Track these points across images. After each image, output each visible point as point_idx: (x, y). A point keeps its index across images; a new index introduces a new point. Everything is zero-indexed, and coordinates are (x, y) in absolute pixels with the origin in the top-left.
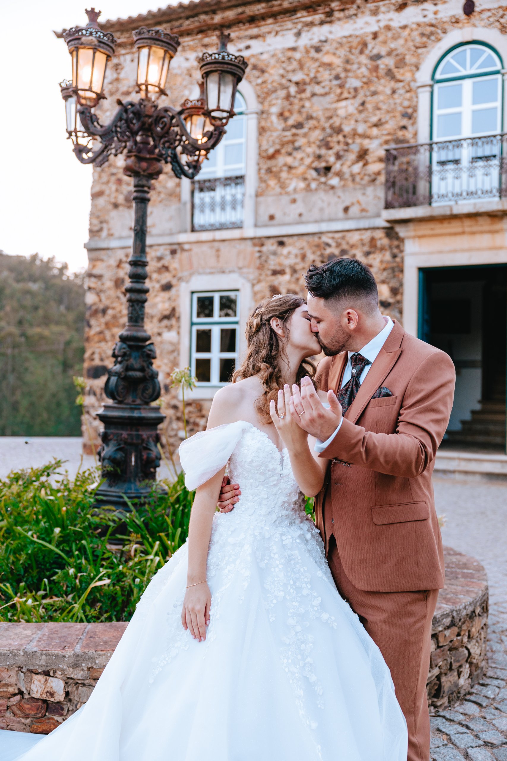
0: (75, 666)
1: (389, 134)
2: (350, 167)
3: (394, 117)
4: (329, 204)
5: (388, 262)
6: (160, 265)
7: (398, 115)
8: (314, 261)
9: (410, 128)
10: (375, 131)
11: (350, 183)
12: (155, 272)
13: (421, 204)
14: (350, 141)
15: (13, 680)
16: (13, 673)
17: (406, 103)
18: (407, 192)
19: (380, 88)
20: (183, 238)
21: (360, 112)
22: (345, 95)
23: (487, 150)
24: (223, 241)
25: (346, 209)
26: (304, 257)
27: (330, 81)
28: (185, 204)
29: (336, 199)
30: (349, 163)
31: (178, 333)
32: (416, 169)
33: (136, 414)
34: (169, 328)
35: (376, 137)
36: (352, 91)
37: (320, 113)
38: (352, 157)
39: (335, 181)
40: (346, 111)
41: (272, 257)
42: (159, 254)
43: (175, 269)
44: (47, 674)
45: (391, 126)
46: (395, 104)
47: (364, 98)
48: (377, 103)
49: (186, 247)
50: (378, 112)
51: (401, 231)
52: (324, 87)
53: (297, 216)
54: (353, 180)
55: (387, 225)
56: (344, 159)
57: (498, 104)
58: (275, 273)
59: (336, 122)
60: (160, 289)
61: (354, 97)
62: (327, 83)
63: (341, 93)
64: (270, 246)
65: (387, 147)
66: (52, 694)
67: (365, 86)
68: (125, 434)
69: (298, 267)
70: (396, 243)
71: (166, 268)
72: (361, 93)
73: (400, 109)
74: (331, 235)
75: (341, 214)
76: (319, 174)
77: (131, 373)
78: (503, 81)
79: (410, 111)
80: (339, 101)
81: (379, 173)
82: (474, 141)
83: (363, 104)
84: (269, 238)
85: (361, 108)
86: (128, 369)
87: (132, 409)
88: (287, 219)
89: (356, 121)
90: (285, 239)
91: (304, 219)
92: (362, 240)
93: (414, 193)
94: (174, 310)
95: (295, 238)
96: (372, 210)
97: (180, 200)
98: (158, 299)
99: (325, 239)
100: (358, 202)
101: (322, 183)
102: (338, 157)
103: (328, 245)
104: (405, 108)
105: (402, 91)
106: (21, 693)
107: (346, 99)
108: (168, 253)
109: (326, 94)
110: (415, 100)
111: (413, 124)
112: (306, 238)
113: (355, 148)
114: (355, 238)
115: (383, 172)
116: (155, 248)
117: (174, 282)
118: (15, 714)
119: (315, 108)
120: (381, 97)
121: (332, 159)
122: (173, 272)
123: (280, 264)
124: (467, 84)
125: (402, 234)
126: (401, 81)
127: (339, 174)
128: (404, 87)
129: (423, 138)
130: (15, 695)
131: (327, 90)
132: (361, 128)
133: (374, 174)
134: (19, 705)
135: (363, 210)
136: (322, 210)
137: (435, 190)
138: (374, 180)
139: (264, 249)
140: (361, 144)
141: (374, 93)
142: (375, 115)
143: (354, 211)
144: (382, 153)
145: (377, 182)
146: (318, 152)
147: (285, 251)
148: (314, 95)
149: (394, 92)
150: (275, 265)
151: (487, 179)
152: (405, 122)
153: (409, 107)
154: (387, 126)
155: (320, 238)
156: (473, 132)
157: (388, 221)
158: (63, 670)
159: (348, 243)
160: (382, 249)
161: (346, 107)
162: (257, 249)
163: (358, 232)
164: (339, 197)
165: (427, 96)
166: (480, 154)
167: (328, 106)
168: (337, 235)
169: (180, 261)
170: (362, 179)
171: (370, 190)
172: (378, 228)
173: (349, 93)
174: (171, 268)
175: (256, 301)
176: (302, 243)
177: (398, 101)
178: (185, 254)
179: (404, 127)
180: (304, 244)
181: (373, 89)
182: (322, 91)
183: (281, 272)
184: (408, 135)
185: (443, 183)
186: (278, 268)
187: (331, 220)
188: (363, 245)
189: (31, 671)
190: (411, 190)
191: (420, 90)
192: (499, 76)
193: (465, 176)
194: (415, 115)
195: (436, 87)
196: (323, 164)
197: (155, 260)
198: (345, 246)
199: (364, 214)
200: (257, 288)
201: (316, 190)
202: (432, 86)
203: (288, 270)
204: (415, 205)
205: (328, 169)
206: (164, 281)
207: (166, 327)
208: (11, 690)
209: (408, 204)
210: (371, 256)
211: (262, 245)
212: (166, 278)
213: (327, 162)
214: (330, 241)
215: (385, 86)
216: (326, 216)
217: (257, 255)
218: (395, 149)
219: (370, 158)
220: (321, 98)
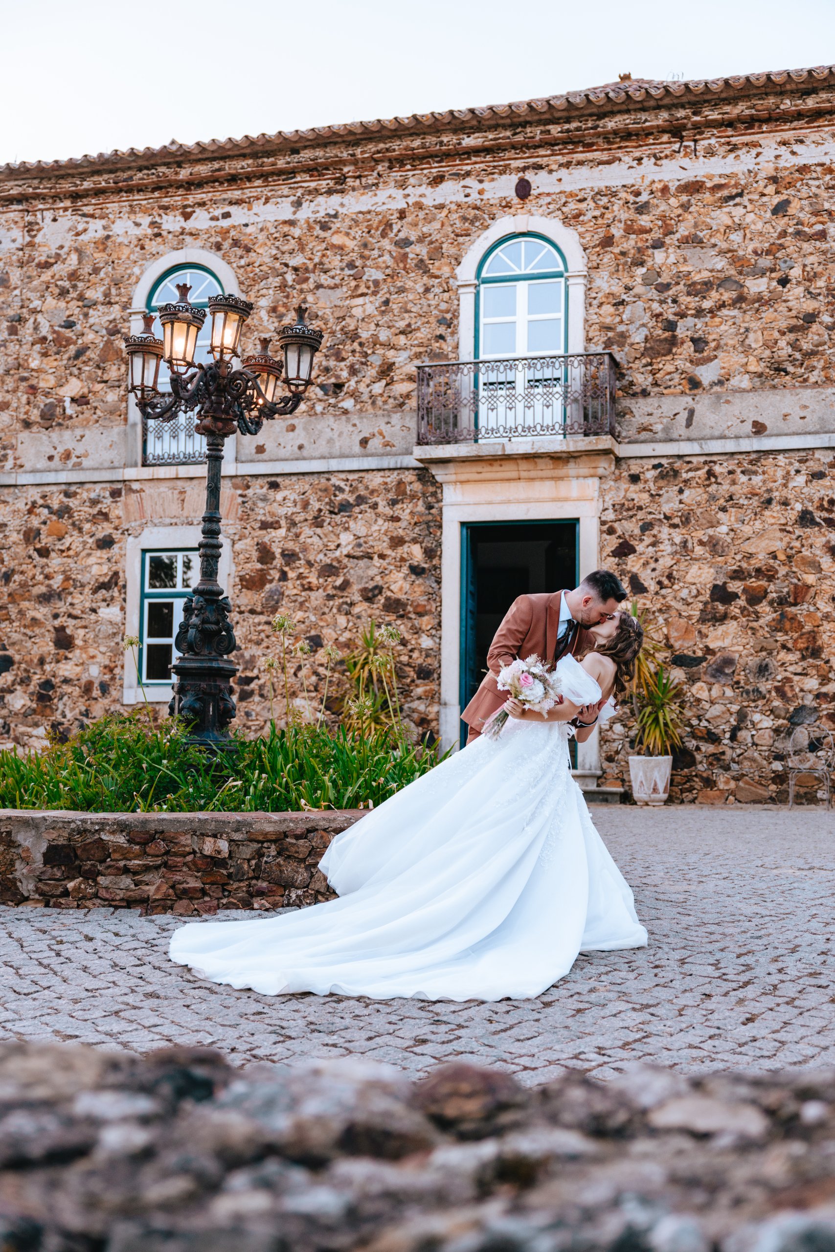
0: (237, 830)
1: (421, 345)
2: (368, 386)
3: (428, 322)
4: (340, 435)
5: (421, 515)
6: (95, 511)
7: (432, 320)
8: (320, 510)
9: (449, 339)
10: (402, 340)
11: (369, 407)
12: (88, 521)
13: (465, 439)
14: (369, 352)
15: (189, 842)
16: (188, 836)
17: (443, 306)
18: (446, 423)
19: (409, 284)
20: (130, 473)
21: (383, 313)
22: (363, 289)
23: (548, 373)
24: (192, 479)
25: (364, 442)
26: (306, 505)
27: (342, 269)
28: (134, 425)
29: (351, 429)
30: (367, 380)
31: (123, 609)
32: (457, 394)
33: (214, 664)
34: (109, 602)
35: (405, 349)
36: (371, 284)
37: (328, 311)
38: (372, 372)
39: (348, 404)
40: (364, 311)
41: (261, 504)
42: (93, 495)
43: (119, 518)
44: (215, 836)
45: (423, 334)
46: (429, 306)
47: (388, 296)
48: (406, 303)
49: (135, 486)
50: (406, 315)
51: (439, 474)
52: (333, 278)
53: (296, 448)
54: (374, 403)
55: (420, 465)
56: (360, 375)
57: (562, 315)
58: (265, 526)
59: (351, 324)
60: (94, 546)
61: (375, 293)
62: (338, 272)
63: (357, 287)
64: (258, 489)
65: (418, 363)
66: (219, 852)
67: (389, 280)
68: (204, 685)
69: (297, 519)
70: (431, 489)
71: (105, 516)
72: (384, 288)
73: (435, 312)
74: (343, 476)
75: (357, 449)
76: (326, 394)
77: (207, 626)
78: (567, 287)
79: (448, 316)
80: (353, 297)
81: (408, 396)
82: (531, 362)
83: (387, 302)
84: (256, 476)
85: (383, 308)
86: (204, 622)
87: (211, 660)
88: (282, 453)
89: (377, 325)
90: (279, 480)
91: (305, 453)
92: (386, 483)
93: (455, 425)
94: (116, 574)
95: (294, 478)
96: (399, 444)
97: (126, 420)
98: (92, 560)
99: (334, 480)
100: (381, 434)
101: (330, 404)
102: (353, 371)
103: (341, 490)
104: (441, 311)
105: (437, 290)
106: (194, 852)
107: (363, 295)
108: (107, 494)
109: (336, 287)
110: (456, 302)
111: (453, 333)
112: (307, 478)
113: (376, 360)
114: (375, 480)
115: (414, 394)
116: (87, 486)
117: (116, 536)
118: (190, 869)
119: (320, 305)
120: (411, 297)
121: (345, 374)
122: (117, 522)
123: (272, 514)
124: (522, 285)
125: (439, 478)
126: (437, 277)
127: (354, 395)
128: (440, 284)
129: (466, 354)
130: (189, 853)
131: (337, 281)
132: (384, 335)
133: (401, 396)
134: (194, 862)
135: (387, 444)
136: (330, 441)
137: (482, 422)
138: (402, 405)
139: (250, 492)
140: (384, 355)
141: (401, 290)
142: (403, 319)
143: (375, 444)
144: (411, 369)
145: (405, 407)
146: (324, 363)
147: (279, 496)
148: (319, 286)
149: (427, 290)
150: (264, 514)
151: (548, 412)
152: (441, 330)
153: (448, 311)
154: (418, 335)
155: (328, 480)
156: (529, 349)
157: (421, 461)
158: (228, 833)
159: (367, 488)
160: (413, 497)
161: (362, 305)
162: (239, 492)
163: (382, 473)
164: (354, 425)
165: (471, 297)
166: (539, 376)
167: (339, 303)
168: (351, 477)
169: (126, 505)
170: (385, 402)
171: (396, 418)
172: (408, 469)
173: (368, 288)
174: (112, 516)
175: (237, 564)
176: (303, 485)
177: (433, 302)
178: (134, 496)
179: (441, 337)
180: (307, 487)
181: (399, 284)
182: (331, 282)
183: (275, 525)
184: (447, 347)
185: (492, 415)
186: (270, 519)
187: (343, 456)
188: (388, 491)
189: (202, 834)
190: (451, 420)
191: (461, 290)
192: (562, 280)
193: (520, 406)
194: (455, 322)
195: (482, 287)
196: (333, 380)
197: (87, 504)
198: (363, 492)
199: (388, 448)
200: (239, 546)
201: (322, 414)
202: (476, 286)
203: (283, 523)
204: (456, 441)
205: (339, 386)
206: (100, 535)
207: (104, 600)
208: (187, 849)
209: (446, 440)
210: (399, 506)
211: (248, 487)
212: (104, 530)
213: (338, 377)
214: (342, 484)
215: (415, 282)
216: (336, 451)
217: (240, 500)
218: (431, 366)
219: (397, 375)
220: (330, 292)
